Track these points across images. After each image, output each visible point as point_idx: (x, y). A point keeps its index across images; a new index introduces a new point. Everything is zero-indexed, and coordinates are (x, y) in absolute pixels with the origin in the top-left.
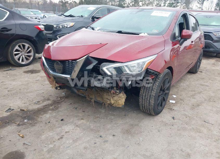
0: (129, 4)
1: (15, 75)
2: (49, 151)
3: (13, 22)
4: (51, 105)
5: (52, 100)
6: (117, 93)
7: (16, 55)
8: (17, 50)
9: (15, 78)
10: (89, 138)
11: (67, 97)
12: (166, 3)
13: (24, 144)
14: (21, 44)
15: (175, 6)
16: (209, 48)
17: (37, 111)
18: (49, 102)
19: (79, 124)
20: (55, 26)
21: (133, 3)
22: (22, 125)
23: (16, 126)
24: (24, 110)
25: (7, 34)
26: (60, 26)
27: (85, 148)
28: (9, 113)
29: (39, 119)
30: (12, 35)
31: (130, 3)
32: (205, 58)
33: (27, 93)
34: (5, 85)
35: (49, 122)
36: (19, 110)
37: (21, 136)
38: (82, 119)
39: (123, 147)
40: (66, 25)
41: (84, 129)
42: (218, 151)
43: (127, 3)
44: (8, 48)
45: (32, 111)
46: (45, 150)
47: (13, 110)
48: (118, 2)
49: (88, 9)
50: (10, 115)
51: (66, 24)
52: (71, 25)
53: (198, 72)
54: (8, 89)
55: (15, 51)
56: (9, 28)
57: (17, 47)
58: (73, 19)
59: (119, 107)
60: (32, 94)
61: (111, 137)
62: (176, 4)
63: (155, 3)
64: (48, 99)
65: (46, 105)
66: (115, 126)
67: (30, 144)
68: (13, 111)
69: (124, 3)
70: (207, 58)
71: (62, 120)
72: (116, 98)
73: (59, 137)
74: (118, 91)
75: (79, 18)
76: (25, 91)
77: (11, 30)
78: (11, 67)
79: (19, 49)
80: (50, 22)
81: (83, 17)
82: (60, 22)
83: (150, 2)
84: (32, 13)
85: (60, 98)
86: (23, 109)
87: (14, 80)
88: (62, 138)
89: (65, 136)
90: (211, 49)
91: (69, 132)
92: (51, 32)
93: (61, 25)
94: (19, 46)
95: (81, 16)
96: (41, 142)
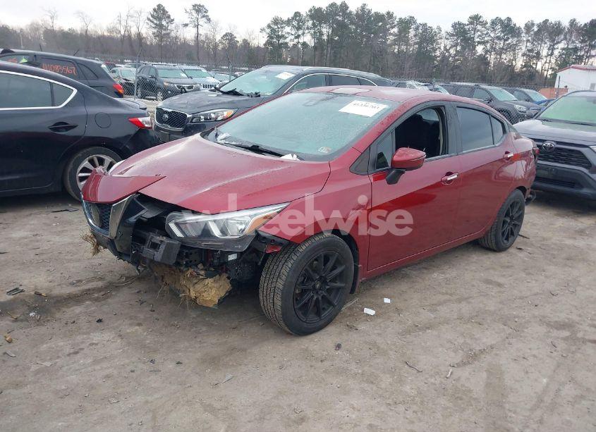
0: (447, 51)
1: (70, 223)
2: (37, 372)
3: (82, 110)
4: (99, 290)
5: (108, 281)
6: (201, 277)
7: (82, 179)
8: (85, 170)
9: (65, 229)
10: (127, 361)
11: (140, 278)
12: (556, 47)
13: (5, 353)
14: (95, 157)
15: (583, 56)
16: (582, 187)
17: (65, 299)
18: (100, 284)
19: (128, 333)
20: (188, 116)
21: (459, 48)
22: (22, 321)
23: (10, 321)
24: (41, 295)
25: (64, 135)
26: (202, 117)
27: (108, 377)
28: (12, 297)
29: (58, 315)
30: (76, 138)
31: (450, 48)
32: (571, 213)
33: (69, 261)
34: (37, 241)
35: (74, 322)
36: (33, 293)
37: (7, 339)
38: (139, 324)
39: (179, 386)
40: (213, 116)
41: (129, 344)
42: (375, 423)
43: (442, 48)
44: (67, 165)
45: (57, 297)
46: (34, 368)
47: (22, 291)
48: (417, 46)
49: (277, 76)
50: (11, 300)
51: (214, 113)
52: (225, 115)
53: (512, 250)
54: (38, 251)
55: (81, 171)
56: (71, 123)
57: (86, 164)
58: (232, 102)
59: (207, 307)
60: (77, 264)
61: (171, 365)
62: (587, 52)
63: (524, 48)
64: (101, 279)
65: (89, 290)
66: (195, 347)
67: (14, 355)
68: (22, 293)
69: (433, 48)
70: (579, 213)
71: (99, 321)
72: (199, 287)
73: (72, 351)
74: (202, 272)
75: (250, 98)
76: (69, 257)
77: (74, 127)
78: (70, 205)
79: (90, 167)
80: (182, 106)
81: (259, 96)
82: (200, 107)
83: (509, 44)
84: (183, 75)
85: (127, 278)
86: (40, 292)
87: (59, 233)
88: (76, 353)
89: (86, 351)
90: (585, 191)
91: (97, 344)
92: (180, 129)
93: (202, 115)
94: (92, 162)
95: (256, 93)
96: (36, 354)
